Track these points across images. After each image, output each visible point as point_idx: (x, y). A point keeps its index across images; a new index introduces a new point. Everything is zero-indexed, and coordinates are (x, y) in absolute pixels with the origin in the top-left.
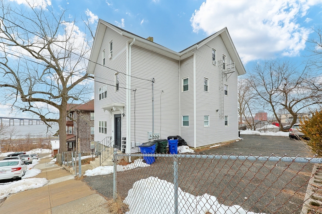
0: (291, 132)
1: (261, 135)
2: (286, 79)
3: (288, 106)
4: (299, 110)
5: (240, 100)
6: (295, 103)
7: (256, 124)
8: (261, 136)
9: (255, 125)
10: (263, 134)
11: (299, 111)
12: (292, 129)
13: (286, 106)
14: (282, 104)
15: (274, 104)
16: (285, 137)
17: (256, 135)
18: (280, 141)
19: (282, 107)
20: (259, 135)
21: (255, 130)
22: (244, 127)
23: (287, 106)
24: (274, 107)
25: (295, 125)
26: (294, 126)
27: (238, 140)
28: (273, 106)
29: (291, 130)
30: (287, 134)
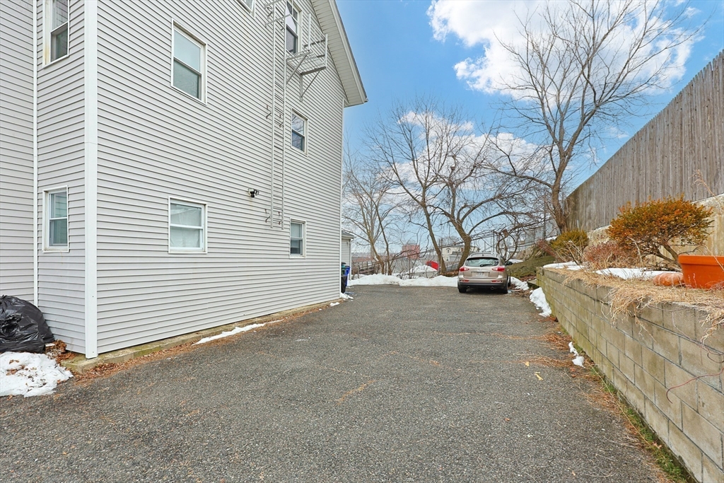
0: (462, 276)
1: (401, 285)
2: (454, 157)
3: (456, 216)
4: (476, 226)
5: (372, 211)
6: (469, 212)
7: (393, 260)
8: (402, 287)
9: (390, 262)
10: (406, 282)
11: (475, 229)
12: (464, 266)
13: (451, 216)
14: (446, 214)
15: (430, 210)
16: (449, 288)
17: (391, 286)
18: (439, 301)
19: (446, 219)
20: (398, 286)
21: (390, 273)
22: (371, 268)
23: (454, 217)
24: (431, 218)
25: (470, 257)
26: (468, 260)
27: (337, 303)
28: (428, 215)
29: (463, 270)
30: (453, 282)
